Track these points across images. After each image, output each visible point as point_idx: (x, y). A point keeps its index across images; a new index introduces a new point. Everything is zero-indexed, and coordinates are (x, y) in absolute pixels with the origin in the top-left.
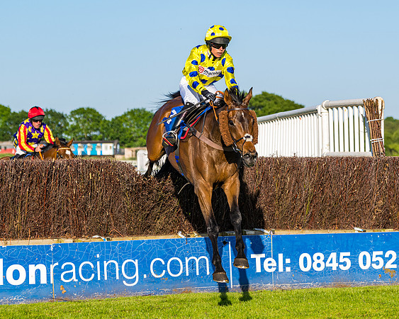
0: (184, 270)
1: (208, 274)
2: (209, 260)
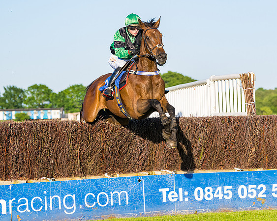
0: (110, 201)
1: (127, 203)
2: (128, 193)
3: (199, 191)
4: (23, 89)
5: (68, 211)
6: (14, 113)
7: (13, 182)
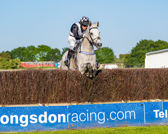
0: (124, 117)
1: (135, 118)
2: (135, 112)
7: (69, 104)
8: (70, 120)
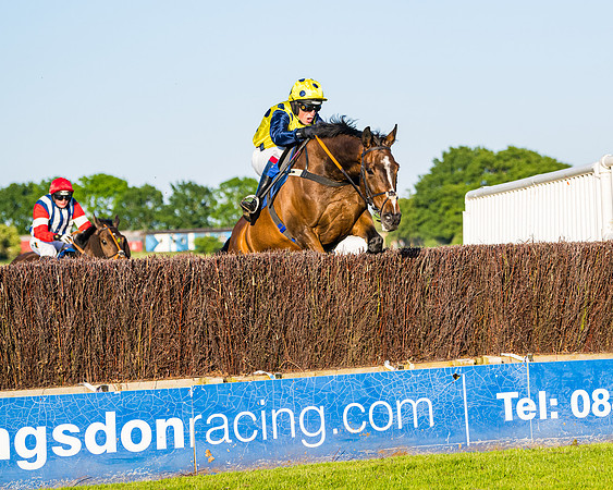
0: (395, 420)
1: (432, 424)
2: (433, 403)
3: (580, 398)
4: (209, 187)
5: (310, 440)
6: (191, 237)
7: (196, 382)
8: (200, 437)
